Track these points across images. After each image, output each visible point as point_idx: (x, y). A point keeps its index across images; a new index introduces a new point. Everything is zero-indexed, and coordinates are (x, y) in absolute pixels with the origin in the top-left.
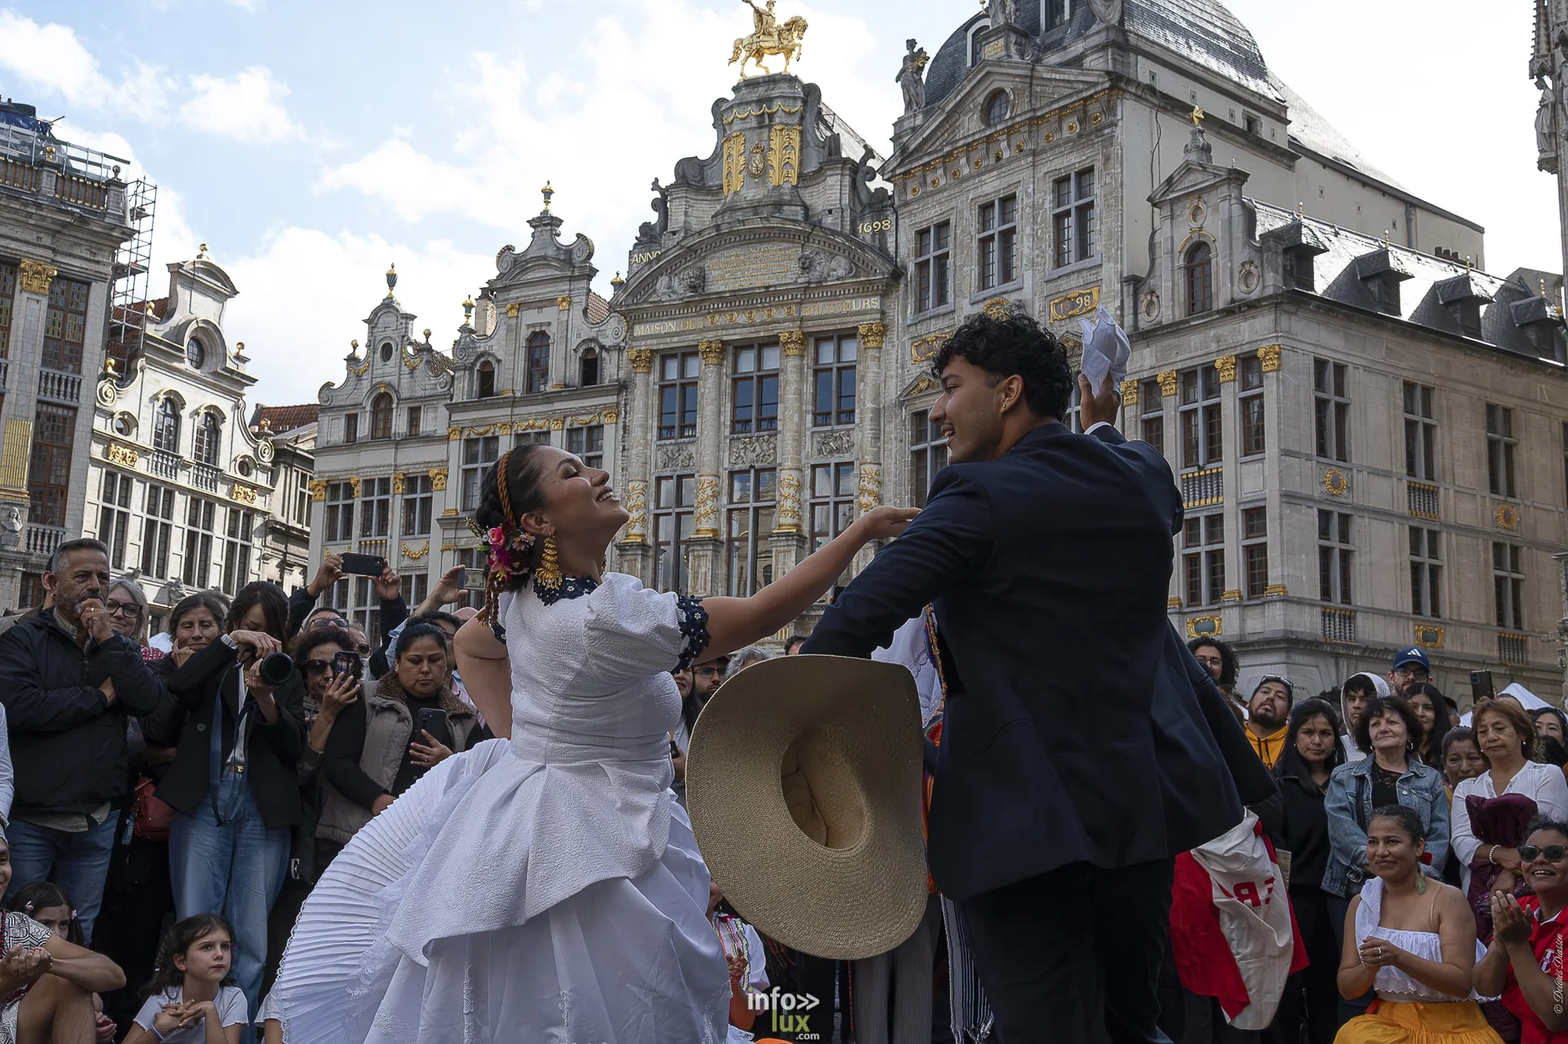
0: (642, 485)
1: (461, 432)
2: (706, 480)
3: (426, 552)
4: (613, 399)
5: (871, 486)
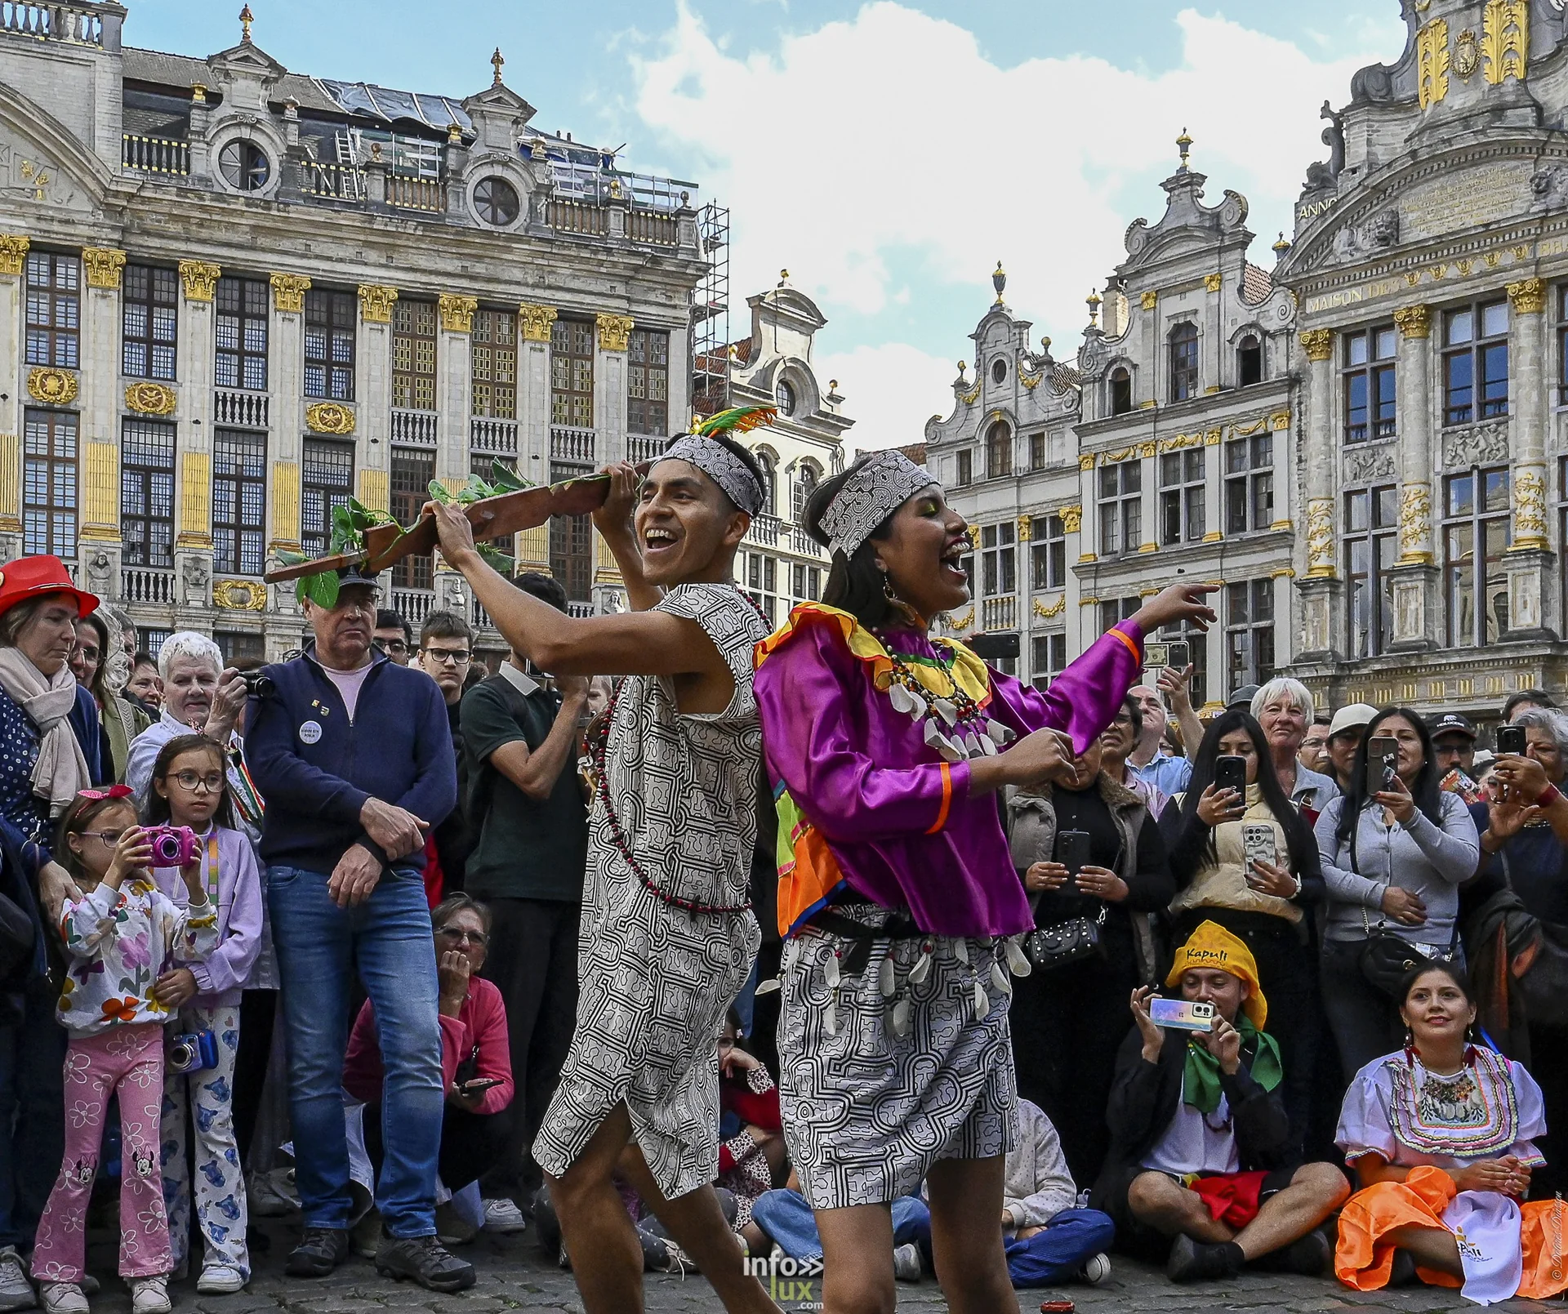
0: (1326, 503)
1: (1094, 459)
2: (1413, 490)
3: (1062, 607)
4: (1284, 398)
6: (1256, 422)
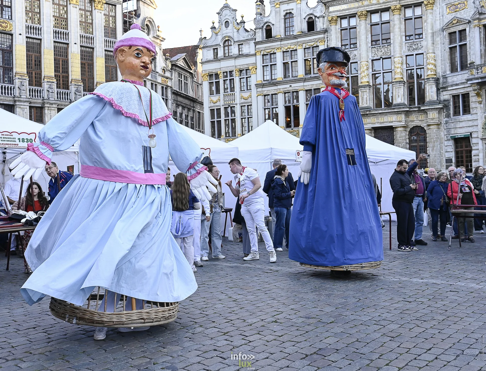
1: (260, 52)
3: (250, 96)
4: (322, 36)
5: (433, 62)
6: (314, 43)
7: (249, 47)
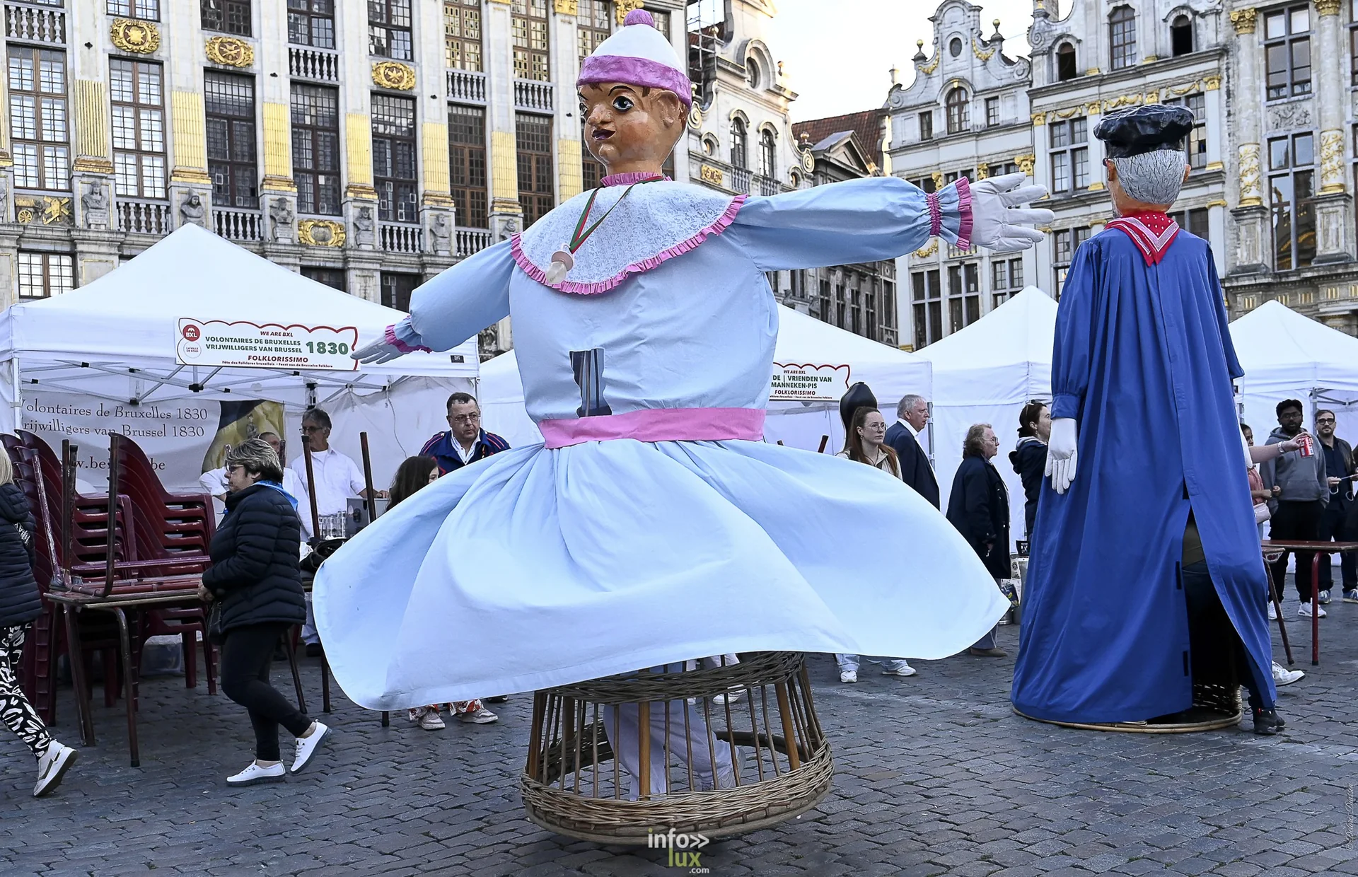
0: (1255, 147)
1: (1045, 117)
2: (1331, 135)
4: (1214, 64)
6: (1191, 84)
7: (1015, 106)
